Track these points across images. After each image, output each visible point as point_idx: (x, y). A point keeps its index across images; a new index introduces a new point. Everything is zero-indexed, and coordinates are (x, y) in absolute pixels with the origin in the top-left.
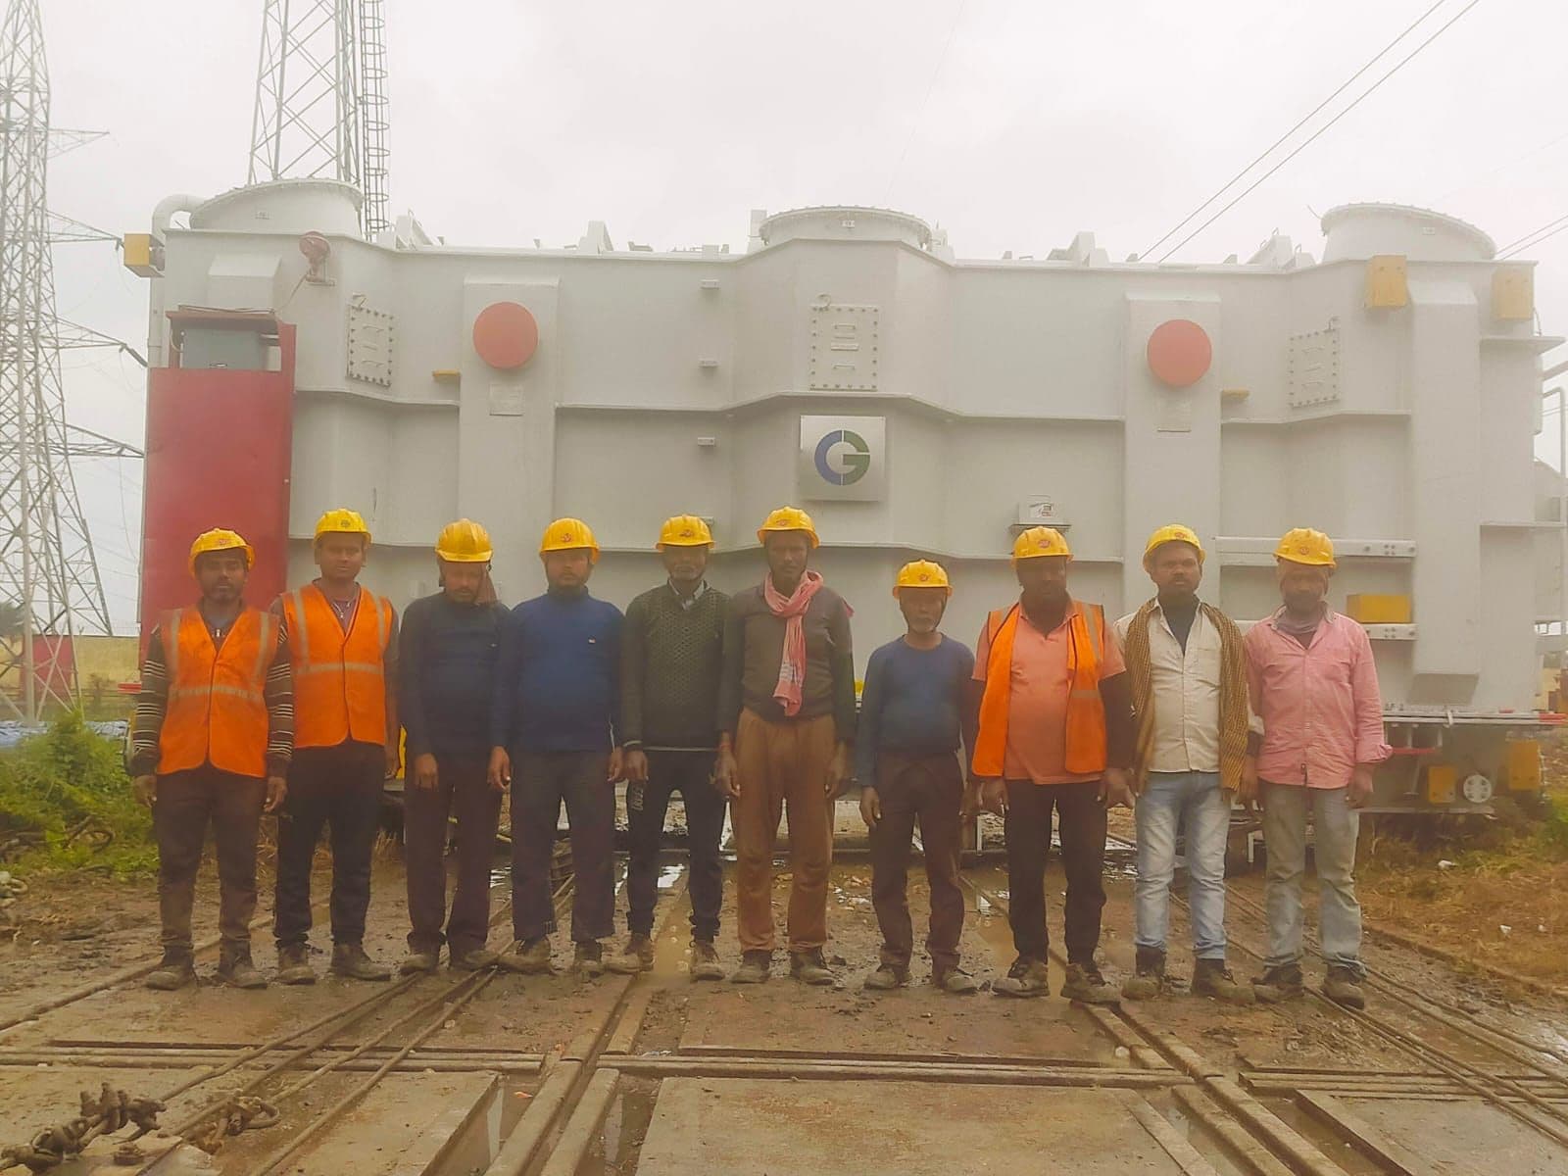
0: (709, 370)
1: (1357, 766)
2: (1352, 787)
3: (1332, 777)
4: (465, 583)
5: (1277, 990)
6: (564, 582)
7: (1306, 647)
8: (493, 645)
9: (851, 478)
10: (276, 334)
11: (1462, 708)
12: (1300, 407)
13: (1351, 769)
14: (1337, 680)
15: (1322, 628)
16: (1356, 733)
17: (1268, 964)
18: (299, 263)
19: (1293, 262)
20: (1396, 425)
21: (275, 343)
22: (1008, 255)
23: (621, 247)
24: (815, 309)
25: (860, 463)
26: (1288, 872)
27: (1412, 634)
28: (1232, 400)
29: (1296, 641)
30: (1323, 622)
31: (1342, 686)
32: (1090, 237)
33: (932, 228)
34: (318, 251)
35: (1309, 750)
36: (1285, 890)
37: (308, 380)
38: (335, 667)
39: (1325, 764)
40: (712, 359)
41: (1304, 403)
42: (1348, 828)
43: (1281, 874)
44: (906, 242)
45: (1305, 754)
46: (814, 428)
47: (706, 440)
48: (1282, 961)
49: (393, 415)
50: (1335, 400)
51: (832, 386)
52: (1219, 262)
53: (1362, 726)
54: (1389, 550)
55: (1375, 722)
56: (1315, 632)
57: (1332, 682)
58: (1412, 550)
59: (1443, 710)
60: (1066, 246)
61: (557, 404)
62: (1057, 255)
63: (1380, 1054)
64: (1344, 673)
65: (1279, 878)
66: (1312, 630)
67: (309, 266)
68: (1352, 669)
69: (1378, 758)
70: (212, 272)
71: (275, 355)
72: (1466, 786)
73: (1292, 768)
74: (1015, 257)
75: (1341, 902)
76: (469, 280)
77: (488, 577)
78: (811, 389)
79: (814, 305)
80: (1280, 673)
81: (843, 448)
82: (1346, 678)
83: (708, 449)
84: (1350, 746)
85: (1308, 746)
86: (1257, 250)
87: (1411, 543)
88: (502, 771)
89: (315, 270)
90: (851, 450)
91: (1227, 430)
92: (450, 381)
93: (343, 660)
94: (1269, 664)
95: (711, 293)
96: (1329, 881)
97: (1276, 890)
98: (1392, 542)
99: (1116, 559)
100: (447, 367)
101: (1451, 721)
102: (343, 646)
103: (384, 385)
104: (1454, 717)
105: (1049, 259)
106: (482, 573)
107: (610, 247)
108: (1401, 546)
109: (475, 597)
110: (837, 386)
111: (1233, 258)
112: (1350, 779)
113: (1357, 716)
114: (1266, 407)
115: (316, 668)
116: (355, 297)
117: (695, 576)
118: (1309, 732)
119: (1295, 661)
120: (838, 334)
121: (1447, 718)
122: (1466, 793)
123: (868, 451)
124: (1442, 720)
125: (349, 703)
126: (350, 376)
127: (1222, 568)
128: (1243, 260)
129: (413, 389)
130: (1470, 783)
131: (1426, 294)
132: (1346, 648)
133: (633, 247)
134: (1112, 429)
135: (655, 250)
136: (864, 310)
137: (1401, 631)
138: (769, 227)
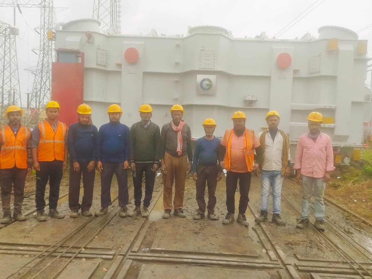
0: (177, 64)
1: (326, 172)
2: (324, 177)
3: (319, 174)
4: (85, 119)
5: (303, 225)
6: (113, 120)
7: (315, 142)
8: (92, 135)
9: (208, 89)
10: (79, 54)
11: (345, 143)
12: (311, 73)
13: (324, 173)
14: (322, 151)
15: (319, 138)
16: (326, 163)
17: (301, 218)
18: (85, 38)
19: (311, 39)
20: (333, 78)
21: (80, 56)
22: (246, 37)
23: (159, 35)
24: (201, 50)
25: (210, 86)
26: (307, 197)
27: (334, 126)
28: (296, 71)
29: (312, 140)
30: (319, 136)
31: (323, 152)
32: (265, 33)
33: (228, 31)
34: (89, 36)
35: (314, 168)
36: (306, 201)
37: (87, 65)
38: (52, 141)
39: (318, 171)
40: (178, 61)
41: (312, 72)
42: (323, 187)
43: (305, 197)
44: (222, 34)
45: (313, 169)
46: (200, 78)
47: (176, 80)
48: (305, 218)
49: (107, 73)
50: (320, 72)
51: (204, 68)
52: (294, 39)
53: (328, 162)
54: (330, 107)
55: (331, 161)
56: (317, 138)
57: (321, 151)
58: (336, 107)
59: (340, 143)
60: (259, 35)
61: (143, 71)
62: (257, 37)
63: (330, 252)
64: (324, 148)
65: (304, 198)
66: (316, 138)
67: (87, 39)
68: (326, 148)
69: (331, 170)
70: (66, 40)
71: (80, 59)
72: (344, 160)
73: (310, 173)
74: (247, 37)
75: (320, 204)
76: (124, 42)
77: (90, 118)
78: (200, 69)
79: (200, 49)
80: (308, 148)
81: (206, 82)
82: (324, 150)
83: (177, 82)
84: (325, 167)
85: (314, 167)
86: (303, 36)
87: (335, 105)
88: (101, 167)
89: (89, 40)
90: (208, 83)
91: (295, 79)
92: (119, 65)
93: (54, 139)
94: (305, 146)
95: (178, 46)
96: (318, 200)
97: (304, 201)
98: (330, 105)
99: (268, 108)
100: (119, 62)
101: (342, 146)
102: (54, 136)
103: (105, 66)
104: (343, 145)
105: (255, 38)
106: (89, 117)
107: (157, 34)
108: (333, 106)
109: (87, 123)
110: (205, 68)
111: (297, 38)
112: (324, 175)
113: (327, 159)
114: (303, 73)
115: (46, 141)
116: (98, 46)
117: (148, 119)
118: (314, 163)
119: (312, 145)
120: (206, 56)
121: (341, 145)
122: (344, 161)
123: (212, 83)
124: (340, 146)
125: (55, 150)
126: (97, 64)
127: (292, 110)
128: (299, 39)
129: (112, 67)
130: (345, 159)
131: (342, 47)
132: (325, 143)
133: (162, 35)
134: (268, 78)
135: (167, 36)
136: (212, 50)
137: (332, 125)
138: (192, 30)
